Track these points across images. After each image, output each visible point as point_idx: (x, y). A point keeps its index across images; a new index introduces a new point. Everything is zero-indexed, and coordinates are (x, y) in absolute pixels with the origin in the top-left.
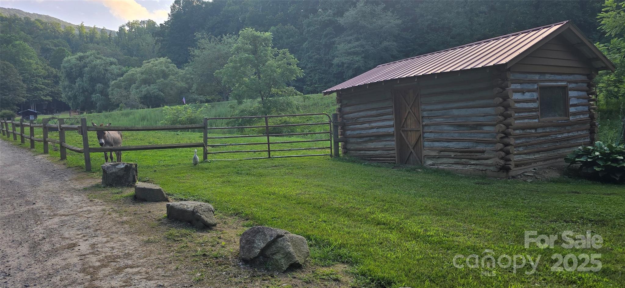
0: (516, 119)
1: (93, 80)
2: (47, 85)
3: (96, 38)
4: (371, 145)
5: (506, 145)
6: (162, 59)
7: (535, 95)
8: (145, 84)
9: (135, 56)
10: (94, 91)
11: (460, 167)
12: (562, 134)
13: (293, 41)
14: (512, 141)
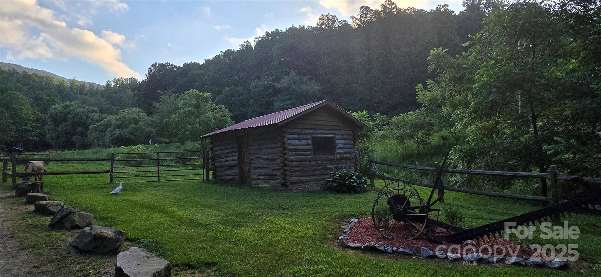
0: (290, 156)
1: (75, 125)
2: (36, 128)
3: (86, 90)
4: (228, 172)
5: (285, 170)
6: (135, 109)
7: (310, 142)
8: (119, 128)
9: (117, 105)
10: (75, 134)
11: (267, 185)
12: (333, 165)
13: (242, 99)
14: (287, 168)
